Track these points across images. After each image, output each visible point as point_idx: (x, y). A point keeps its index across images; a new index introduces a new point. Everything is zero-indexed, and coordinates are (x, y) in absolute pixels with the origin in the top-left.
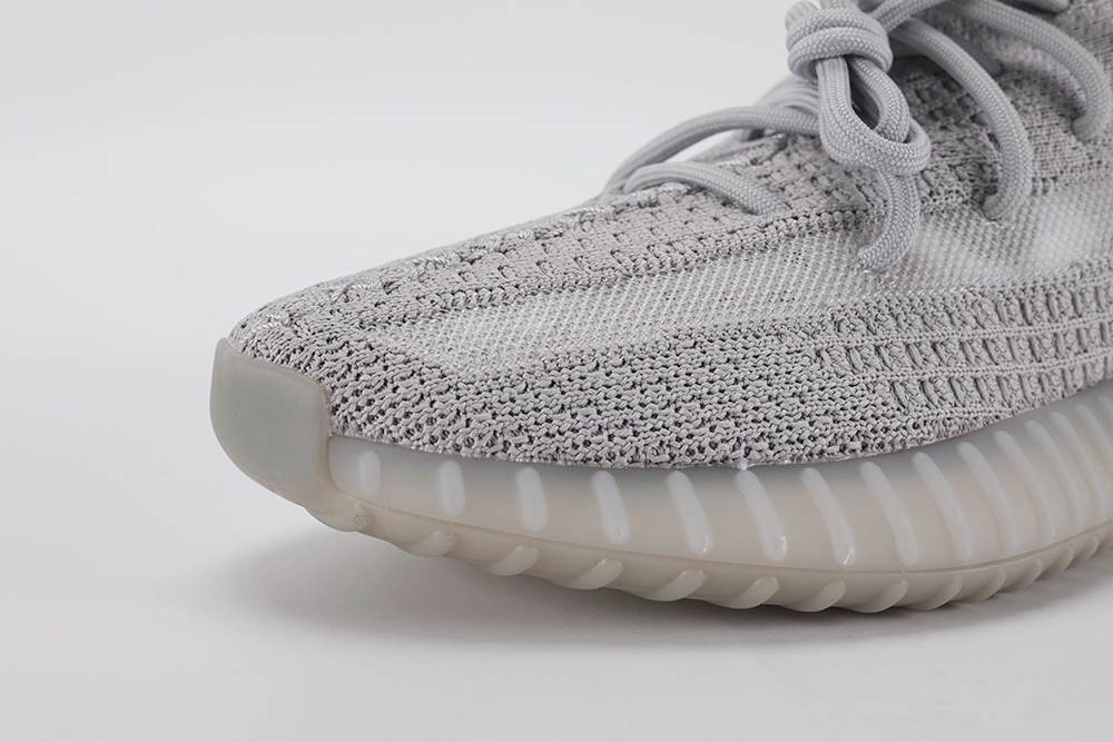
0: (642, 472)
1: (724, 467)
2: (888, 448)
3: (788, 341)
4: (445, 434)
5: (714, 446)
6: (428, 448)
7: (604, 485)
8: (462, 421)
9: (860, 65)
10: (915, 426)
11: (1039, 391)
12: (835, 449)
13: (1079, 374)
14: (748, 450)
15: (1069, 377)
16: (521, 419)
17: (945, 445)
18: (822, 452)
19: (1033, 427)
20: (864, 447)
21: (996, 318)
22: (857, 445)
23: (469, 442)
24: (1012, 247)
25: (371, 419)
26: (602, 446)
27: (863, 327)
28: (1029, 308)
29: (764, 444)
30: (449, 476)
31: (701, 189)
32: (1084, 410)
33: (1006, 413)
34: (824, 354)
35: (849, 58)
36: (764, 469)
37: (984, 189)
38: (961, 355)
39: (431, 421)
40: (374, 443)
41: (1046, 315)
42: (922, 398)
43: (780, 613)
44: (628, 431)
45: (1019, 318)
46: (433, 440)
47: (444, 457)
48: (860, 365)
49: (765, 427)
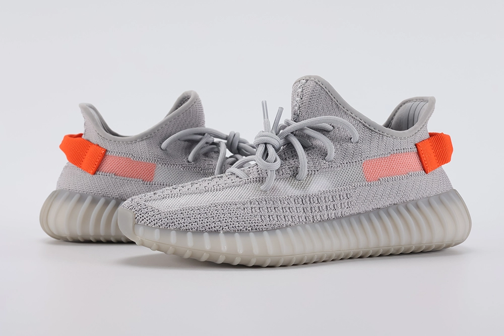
0: (198, 232)
1: (217, 232)
2: (258, 230)
3: (237, 206)
4: (157, 223)
5: (215, 227)
6: (153, 226)
7: (189, 235)
8: (161, 220)
9: (268, 145)
10: (265, 225)
11: (305, 220)
12: (245, 229)
13: (318, 217)
14: (223, 228)
15: (315, 217)
16: (173, 220)
17: (272, 230)
18: (241, 230)
19: (299, 228)
20: (252, 229)
21: (294, 203)
22: (250, 229)
23: (162, 225)
24: (303, 187)
25: (143, 220)
26: (190, 226)
27: (257, 203)
28: (304, 201)
29: (227, 227)
30: (157, 232)
32: (317, 226)
33: (293, 224)
34: (246, 209)
35: (266, 144)
36: (226, 233)
37: (295, 174)
38: (281, 210)
39: (154, 220)
40: (143, 225)
41: (309, 203)
42: (268, 219)
44: (196, 223)
45: (301, 203)
46: (155, 224)
47: (156, 228)
48: (254, 211)
49: (227, 224)
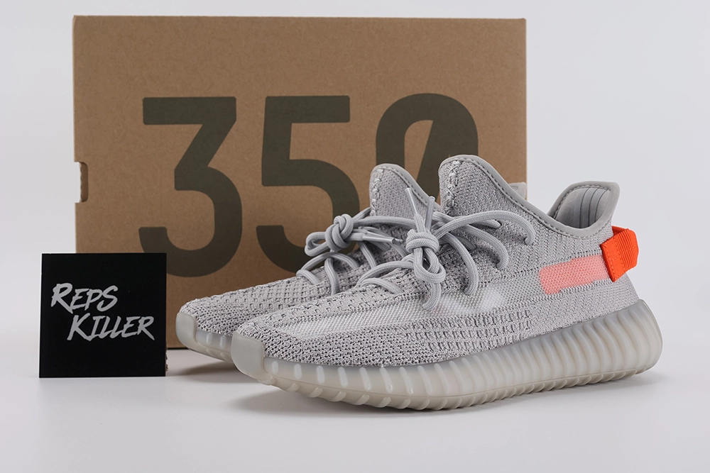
0: (353, 367)
1: (377, 366)
2: (427, 362)
3: (398, 331)
4: (296, 356)
5: (373, 360)
6: (292, 360)
7: (341, 371)
8: (301, 352)
9: (427, 250)
10: (436, 356)
11: (480, 347)
12: (410, 362)
13: (495, 342)
14: (384, 361)
15: (491, 343)
16: (318, 352)
17: (445, 362)
18: (406, 363)
19: (476, 358)
20: (419, 361)
21: (465, 325)
22: (417, 361)
23: (303, 359)
24: (473, 304)
25: (276, 352)
26: (341, 360)
27: (422, 327)
28: (477, 322)
29: (389, 360)
30: (297, 368)
31: (380, 286)
32: (495, 353)
33: (467, 353)
34: (409, 335)
35: (424, 248)
36: (389, 367)
37: (464, 285)
38: (452, 336)
39: (293, 352)
40: (277, 359)
41: (483, 324)
42: (438, 347)
43: (391, 409)
44: (349, 356)
45: (474, 325)
46: (293, 358)
47: (296, 363)
48: (420, 338)
49: (389, 355)
